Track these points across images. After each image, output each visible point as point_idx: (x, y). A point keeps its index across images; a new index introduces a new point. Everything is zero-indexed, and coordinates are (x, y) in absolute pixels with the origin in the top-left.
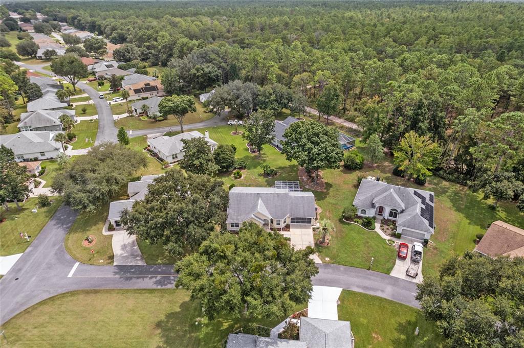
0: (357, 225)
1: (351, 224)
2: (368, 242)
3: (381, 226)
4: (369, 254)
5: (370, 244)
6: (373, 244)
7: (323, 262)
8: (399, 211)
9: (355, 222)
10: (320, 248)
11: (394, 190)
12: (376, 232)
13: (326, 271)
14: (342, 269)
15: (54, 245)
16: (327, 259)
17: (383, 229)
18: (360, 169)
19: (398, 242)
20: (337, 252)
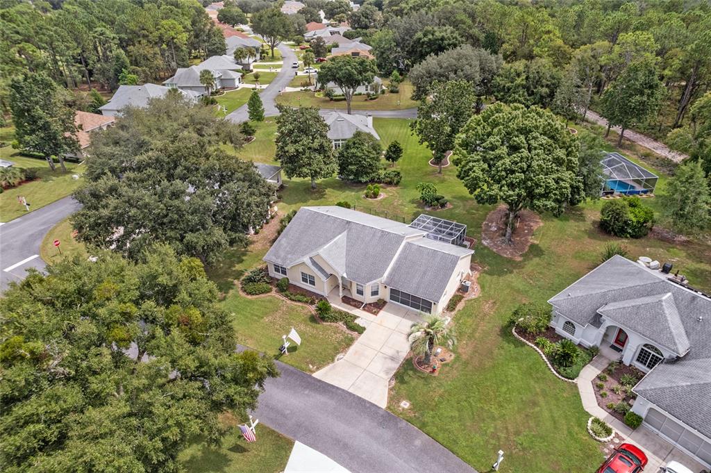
0: (540, 353)
1: (524, 345)
2: (535, 404)
3: (599, 377)
4: (517, 433)
5: (537, 409)
6: (546, 414)
7: (388, 408)
8: (666, 355)
9: (537, 344)
10: (411, 373)
11: (676, 299)
12: (576, 386)
13: (380, 431)
14: (418, 442)
15: (43, 224)
16: (405, 404)
17: (600, 387)
18: (635, 236)
19: (621, 435)
20: (441, 396)
